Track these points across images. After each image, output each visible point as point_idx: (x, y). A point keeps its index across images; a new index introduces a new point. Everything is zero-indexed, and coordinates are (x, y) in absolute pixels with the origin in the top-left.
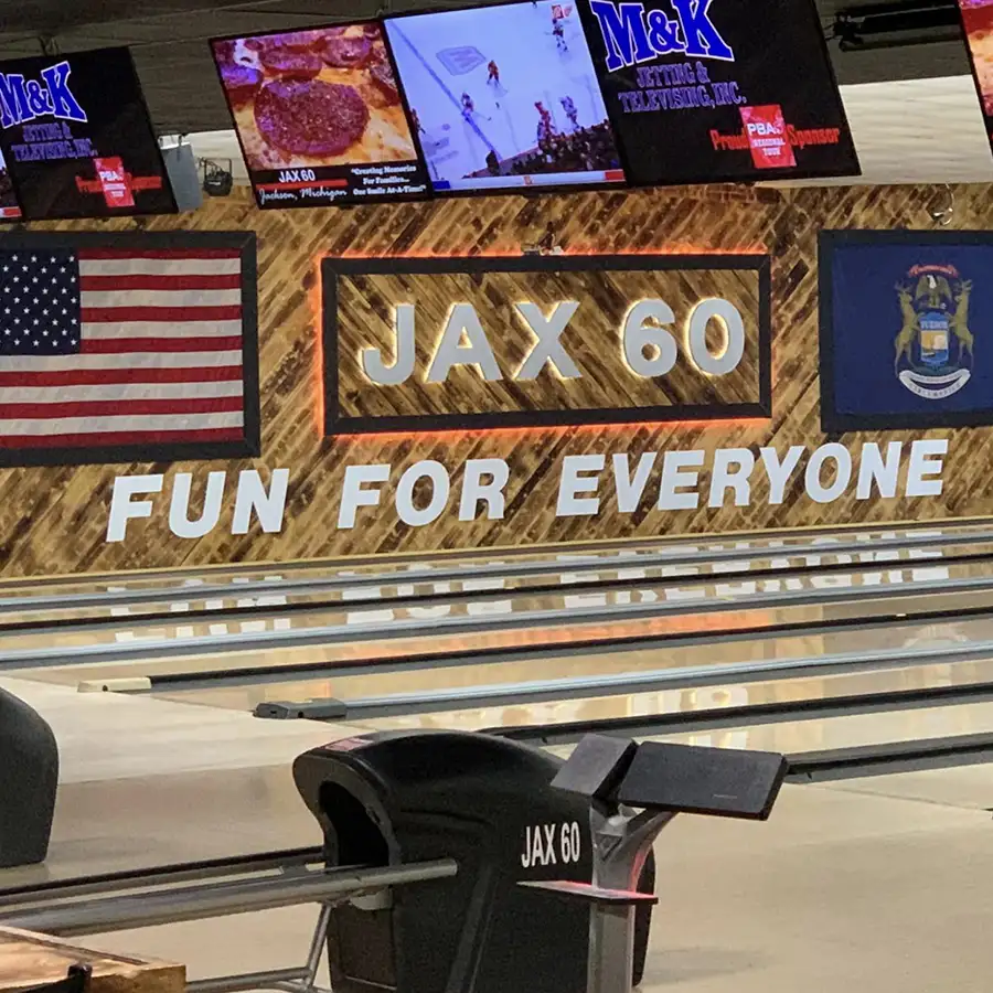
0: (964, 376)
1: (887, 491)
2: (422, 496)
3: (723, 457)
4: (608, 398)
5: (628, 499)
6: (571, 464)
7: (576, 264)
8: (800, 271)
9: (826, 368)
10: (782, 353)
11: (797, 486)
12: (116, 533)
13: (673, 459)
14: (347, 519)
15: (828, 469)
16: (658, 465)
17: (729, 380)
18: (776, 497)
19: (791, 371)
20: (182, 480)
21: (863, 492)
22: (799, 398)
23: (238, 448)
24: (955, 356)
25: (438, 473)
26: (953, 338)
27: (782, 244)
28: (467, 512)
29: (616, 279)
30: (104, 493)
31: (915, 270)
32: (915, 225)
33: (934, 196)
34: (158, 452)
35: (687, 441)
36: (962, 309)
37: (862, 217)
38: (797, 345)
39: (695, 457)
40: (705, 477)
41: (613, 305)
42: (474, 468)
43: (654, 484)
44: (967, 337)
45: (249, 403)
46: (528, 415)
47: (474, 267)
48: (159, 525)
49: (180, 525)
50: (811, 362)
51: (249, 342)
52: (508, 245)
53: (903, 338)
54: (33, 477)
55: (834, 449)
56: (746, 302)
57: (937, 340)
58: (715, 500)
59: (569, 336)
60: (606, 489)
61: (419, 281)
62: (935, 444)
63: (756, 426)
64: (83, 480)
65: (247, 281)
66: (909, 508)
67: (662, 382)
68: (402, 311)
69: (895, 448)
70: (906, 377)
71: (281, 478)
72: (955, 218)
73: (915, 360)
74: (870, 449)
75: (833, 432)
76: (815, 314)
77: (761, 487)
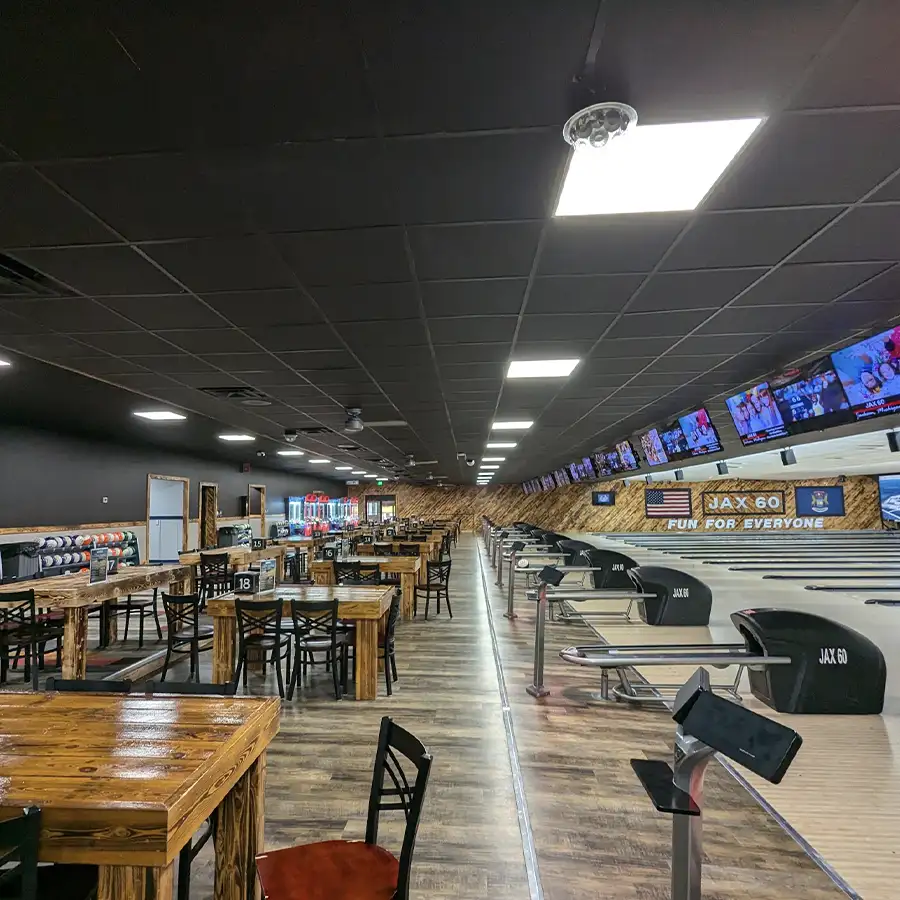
0: (826, 509)
1: (811, 526)
2: (720, 524)
3: (776, 520)
4: (752, 511)
5: (758, 526)
6: (746, 521)
7: (748, 491)
8: (790, 493)
9: (797, 507)
10: (787, 505)
11: (791, 525)
12: (669, 527)
13: (766, 520)
14: (707, 527)
15: (798, 522)
16: (764, 521)
17: (777, 509)
18: (787, 526)
19: (789, 508)
20: (680, 521)
21: (805, 526)
22: (791, 512)
23: (689, 517)
24: (824, 505)
25: (723, 521)
27: (787, 489)
28: (728, 527)
29: (754, 494)
30: (667, 522)
31: (815, 492)
32: (815, 485)
33: (819, 481)
34: (677, 517)
35: (769, 518)
36: (826, 498)
37: (804, 484)
38: (791, 504)
39: (771, 520)
40: (773, 523)
41: (754, 498)
42: (729, 521)
43: (763, 523)
44: (827, 503)
45: (691, 511)
46: (738, 514)
47: (728, 492)
48: (676, 526)
49: (679, 527)
50: (794, 505)
51: (690, 503)
52: (734, 489)
53: (813, 503)
54: (656, 520)
55: (800, 520)
56: (780, 497)
57: (820, 503)
58: (775, 526)
59: (745, 502)
60: (754, 523)
61: (719, 495)
62: (821, 519)
63: (782, 516)
64: (665, 520)
65: (690, 495)
66: (816, 529)
67: (764, 509)
68: (716, 499)
69: (812, 520)
70: (814, 509)
71: (696, 521)
72: (825, 484)
73: (816, 506)
74: (807, 519)
75: (798, 516)
76: (794, 500)
77: (784, 524)
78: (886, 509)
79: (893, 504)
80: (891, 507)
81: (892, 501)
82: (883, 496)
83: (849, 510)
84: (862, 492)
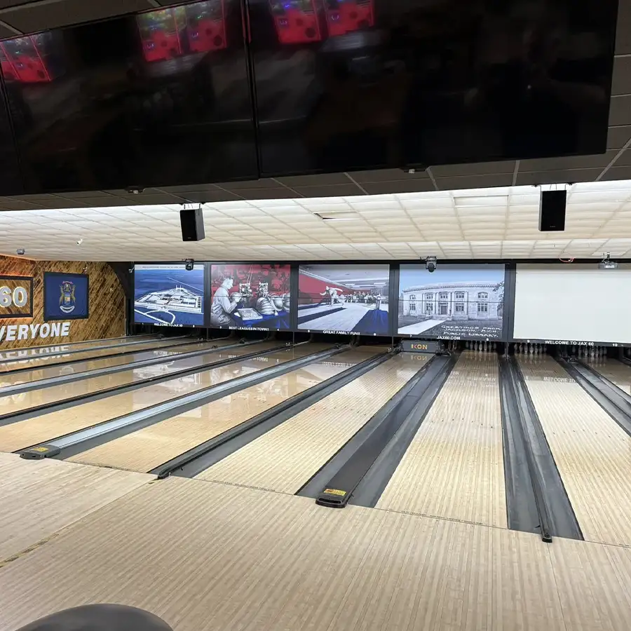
0: (73, 307)
1: (57, 335)
3: (22, 327)
8: (39, 282)
9: (45, 306)
10: (35, 302)
11: (38, 333)
13: (10, 327)
15: (45, 329)
16: (6, 329)
17: (23, 308)
18: (33, 337)
19: (37, 306)
21: (52, 335)
22: (38, 312)
24: (71, 303)
26: (71, 299)
27: (35, 275)
31: (64, 282)
32: (64, 272)
33: (69, 264)
35: (13, 323)
36: (73, 292)
37: (53, 269)
38: (39, 300)
39: (15, 327)
40: (17, 332)
43: (5, 334)
44: (74, 298)
50: (41, 304)
53: (61, 298)
55: (46, 325)
56: (27, 289)
57: (68, 299)
58: (19, 338)
62: (67, 323)
63: (29, 319)
66: (62, 338)
67: (8, 308)
69: (59, 324)
70: (61, 308)
72: (72, 271)
73: (63, 304)
74: (54, 324)
75: (46, 320)
76: (42, 293)
77: (30, 334)
79: (154, 302)
80: (149, 306)
81: (153, 298)
82: (137, 292)
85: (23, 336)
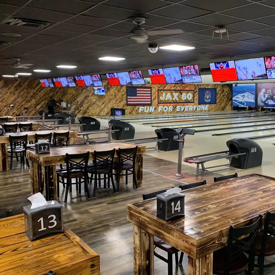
0: (210, 100)
1: (203, 109)
2: (165, 109)
3: (190, 106)
4: (181, 101)
5: (182, 110)
6: (178, 107)
7: (178, 90)
8: (197, 91)
9: (199, 99)
10: (195, 98)
11: (196, 109)
12: (140, 112)
13: (186, 106)
14: (159, 111)
15: (199, 107)
16: (185, 107)
17: (191, 100)
18: (195, 110)
19: (196, 99)
20: (145, 107)
21: (201, 109)
22: (196, 101)
23: (150, 105)
24: (209, 99)
25: (167, 108)
26: (209, 97)
27: (195, 89)
28: (169, 110)
29: (181, 91)
30: (139, 108)
31: (206, 91)
32: (206, 88)
33: (208, 85)
34: (144, 105)
35: (187, 105)
36: (210, 95)
37: (202, 87)
38: (197, 97)
39: (188, 106)
40: (189, 108)
41: (181, 94)
42: (170, 107)
43: (185, 108)
44: (210, 97)
45: (151, 101)
46: (174, 103)
47: (170, 90)
48: (143, 111)
49: (145, 111)
51: (151, 96)
52: (173, 89)
53: (205, 97)
54: (133, 107)
55: (199, 106)
56: (192, 94)
57: (208, 97)
58: (189, 110)
59: (178, 96)
60: (181, 109)
61: (165, 91)
62: (207, 106)
63: (193, 104)
64: (137, 107)
65: (151, 91)
66: (205, 111)
67: (185, 100)
68: (164, 94)
69: (204, 106)
70: (205, 100)
71: (154, 107)
72: (209, 87)
73: (206, 99)
74: (202, 106)
75: (199, 104)
76: (198, 95)
77: (193, 109)
78: (234, 100)
79: (239, 98)
80: (238, 99)
81: (238, 97)
82: (234, 94)
83: (218, 101)
84: (223, 92)
85: (191, 109)
